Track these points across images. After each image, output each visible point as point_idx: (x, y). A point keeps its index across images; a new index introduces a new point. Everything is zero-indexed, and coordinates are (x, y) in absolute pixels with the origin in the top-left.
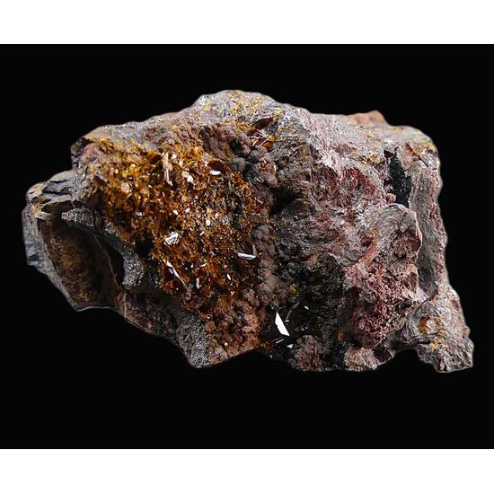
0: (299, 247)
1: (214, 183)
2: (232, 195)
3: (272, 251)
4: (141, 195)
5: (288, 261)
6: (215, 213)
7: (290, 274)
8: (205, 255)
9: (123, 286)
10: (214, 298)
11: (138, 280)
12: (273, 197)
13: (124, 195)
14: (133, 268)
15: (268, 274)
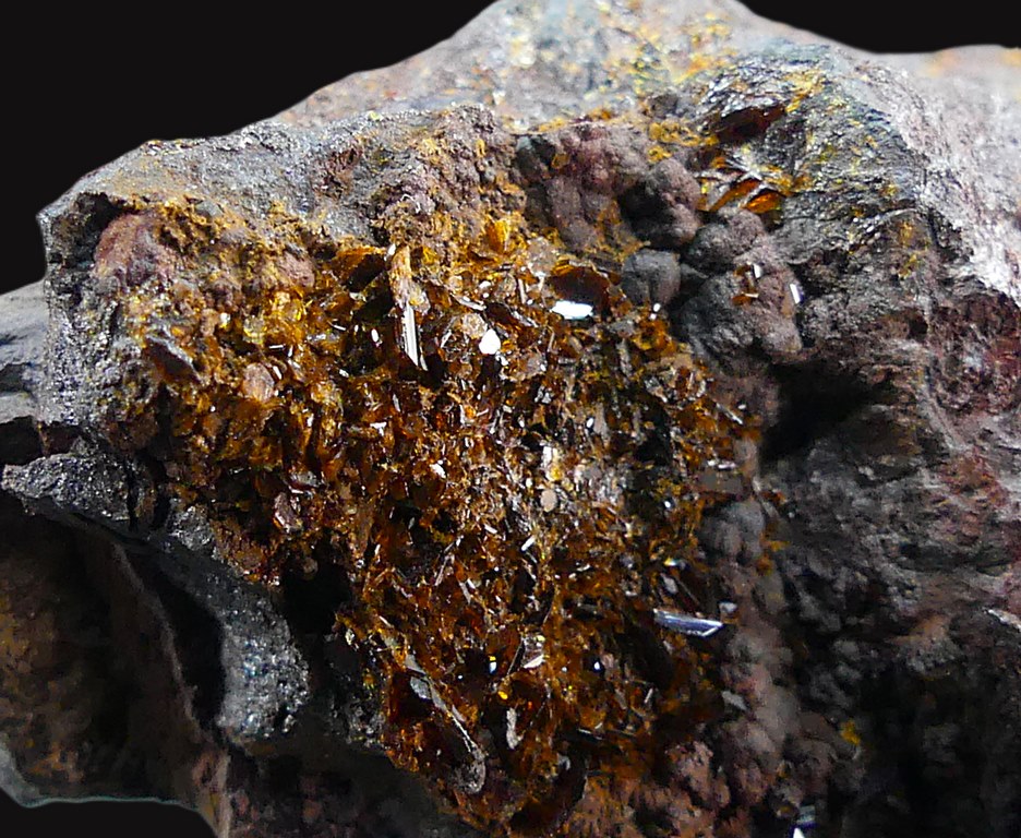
0: (878, 584)
1: (567, 352)
2: (635, 392)
3: (776, 597)
4: (316, 408)
5: (833, 636)
6: (570, 463)
7: (843, 684)
9: (219, 732)
11: (283, 713)
12: (780, 397)
13: (255, 408)
14: (265, 670)
15: (760, 682)
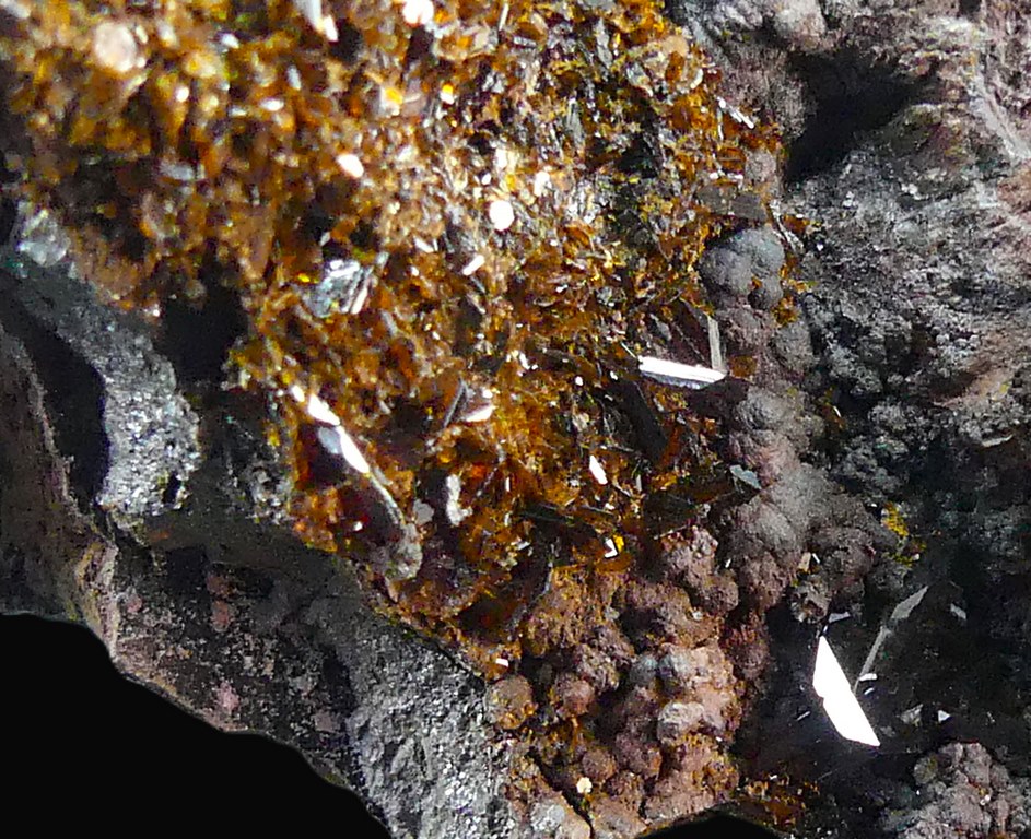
0: (924, 332)
1: (527, 32)
2: (614, 85)
3: (799, 349)
4: (192, 82)
5: (874, 399)
6: (532, 168)
7: (884, 460)
8: (492, 367)
9: (102, 513)
10: (530, 572)
11: (174, 484)
12: (805, 97)
13: (110, 82)
14: (150, 430)
15: (779, 455)
